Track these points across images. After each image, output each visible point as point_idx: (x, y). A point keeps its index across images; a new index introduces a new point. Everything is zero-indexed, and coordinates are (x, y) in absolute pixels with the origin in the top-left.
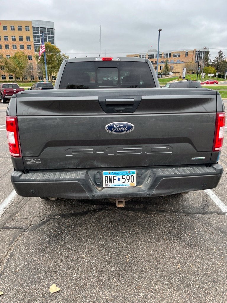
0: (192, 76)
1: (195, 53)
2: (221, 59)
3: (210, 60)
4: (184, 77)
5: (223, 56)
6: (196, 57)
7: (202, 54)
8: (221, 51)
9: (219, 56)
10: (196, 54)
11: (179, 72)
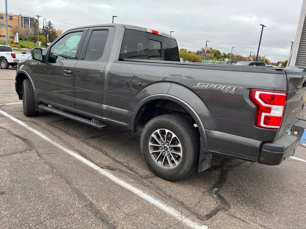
0: (25, 43)
1: (20, 18)
2: (51, 29)
3: (39, 29)
4: (17, 42)
5: (52, 26)
6: (22, 22)
7: (28, 21)
8: (50, 22)
9: (49, 26)
10: (22, 19)
11: (4, 36)
